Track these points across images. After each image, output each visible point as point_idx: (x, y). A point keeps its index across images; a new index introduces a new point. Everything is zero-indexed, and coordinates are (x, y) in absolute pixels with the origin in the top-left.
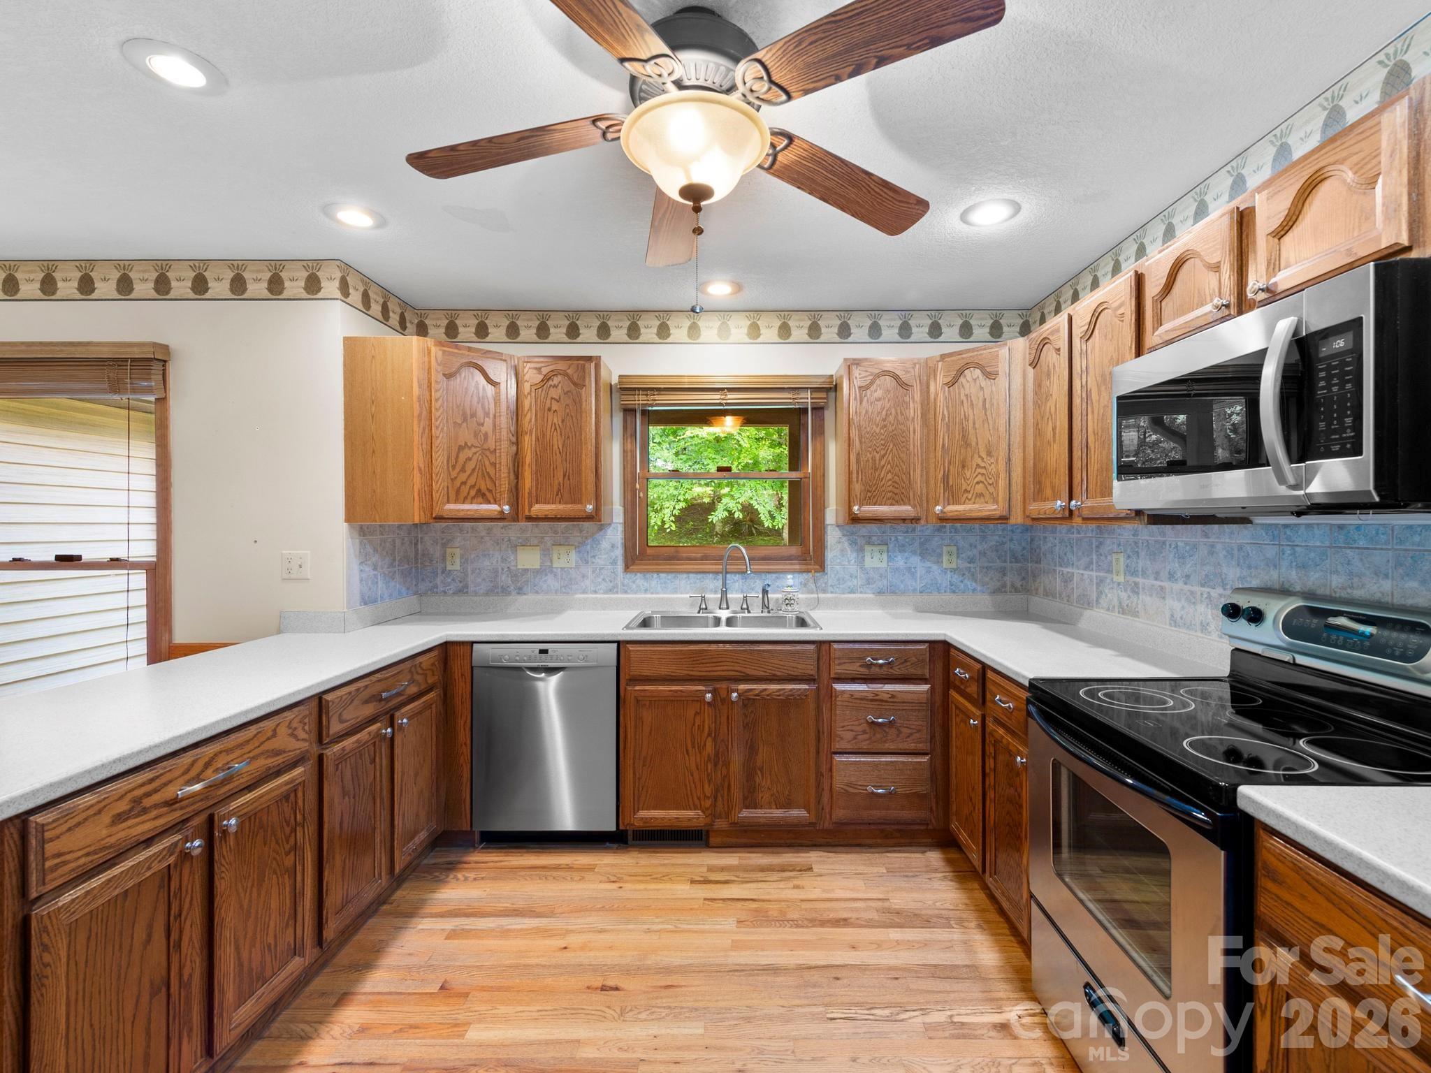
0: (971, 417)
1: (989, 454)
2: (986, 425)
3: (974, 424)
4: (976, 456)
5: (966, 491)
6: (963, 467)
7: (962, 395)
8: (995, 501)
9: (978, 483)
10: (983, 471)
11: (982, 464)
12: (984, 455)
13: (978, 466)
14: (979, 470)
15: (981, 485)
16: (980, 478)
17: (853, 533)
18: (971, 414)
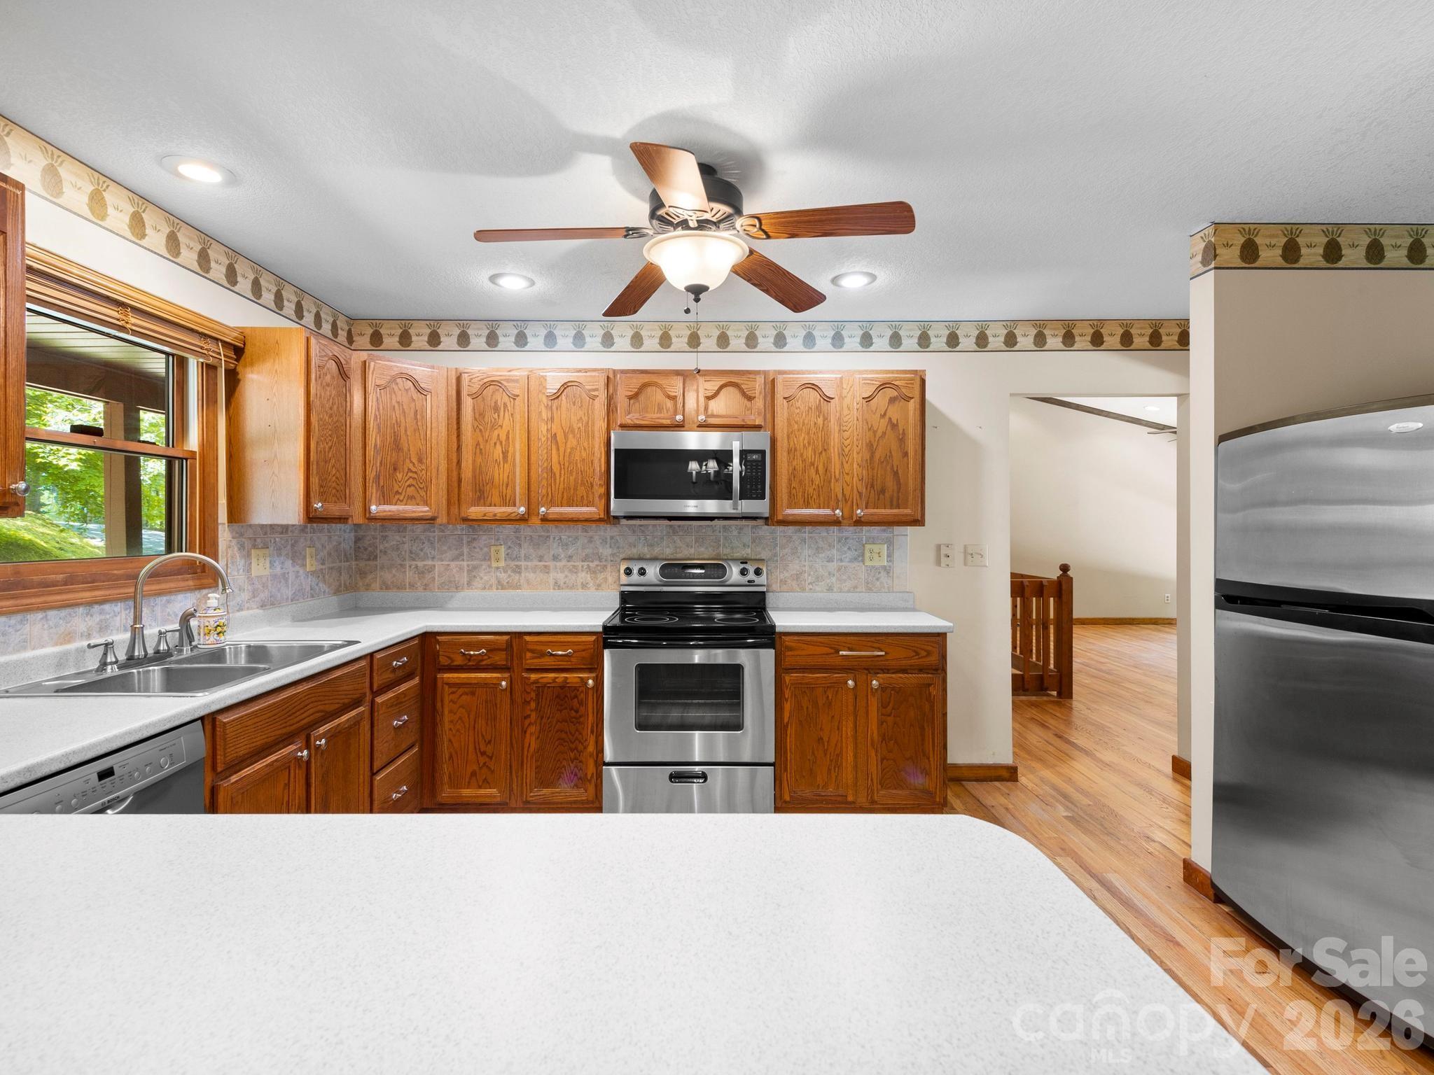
0: (403, 424)
1: (420, 461)
2: (417, 434)
3: (406, 431)
4: (408, 461)
5: (397, 492)
6: (395, 469)
7: (394, 402)
8: (426, 503)
9: (409, 486)
10: (415, 476)
11: (414, 469)
12: (415, 461)
13: (410, 470)
14: (410, 474)
15: (412, 488)
16: (410, 482)
17: (241, 535)
18: (403, 421)
